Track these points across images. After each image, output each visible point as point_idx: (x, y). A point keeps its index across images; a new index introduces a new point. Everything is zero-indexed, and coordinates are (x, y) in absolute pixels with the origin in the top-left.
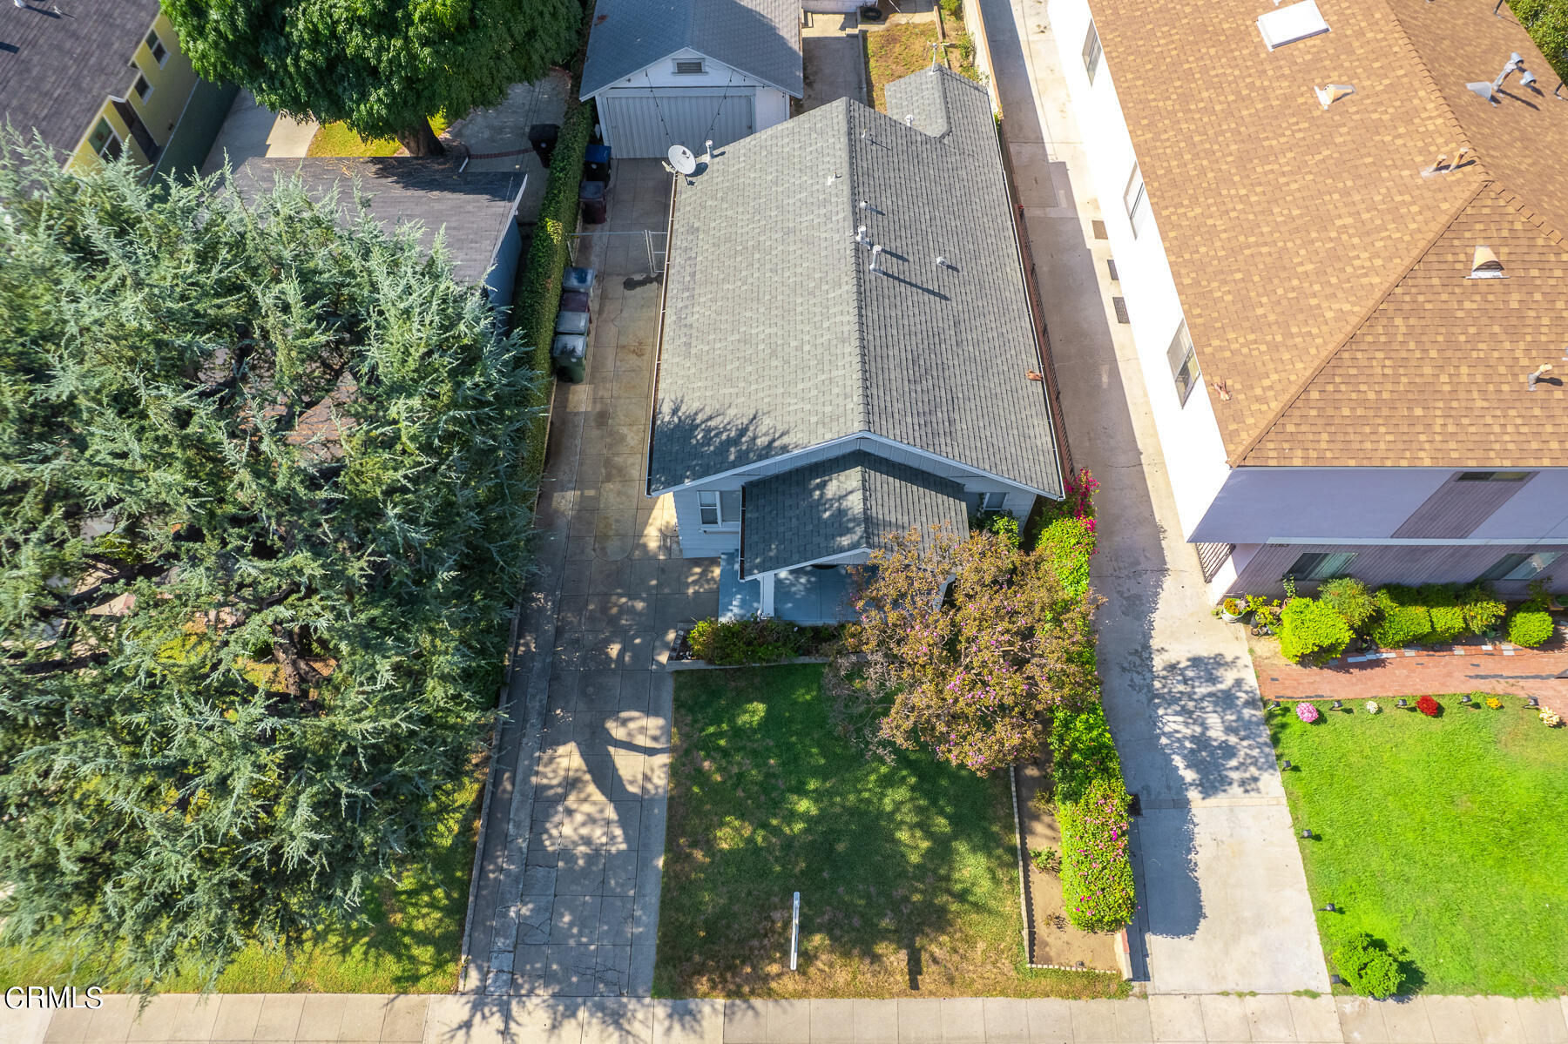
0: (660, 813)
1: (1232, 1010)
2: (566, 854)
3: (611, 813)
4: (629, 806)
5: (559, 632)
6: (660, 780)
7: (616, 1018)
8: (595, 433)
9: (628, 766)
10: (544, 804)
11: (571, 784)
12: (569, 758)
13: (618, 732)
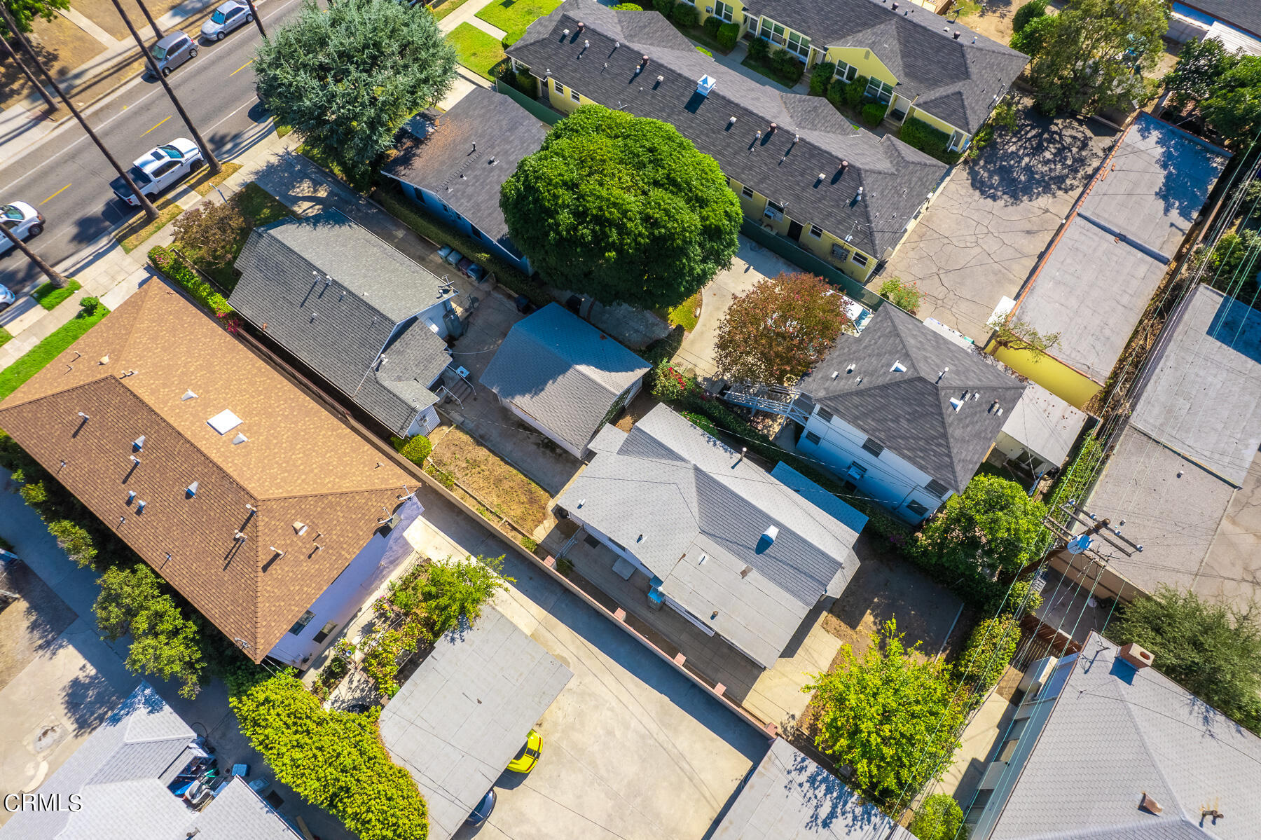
0: (288, 204)
1: (120, 279)
2: (301, 182)
3: (300, 195)
4: (296, 200)
5: (359, 210)
6: (296, 209)
7: (257, 173)
8: (418, 254)
9: (306, 205)
10: (316, 184)
11: (315, 191)
12: (322, 193)
13: (317, 207)
